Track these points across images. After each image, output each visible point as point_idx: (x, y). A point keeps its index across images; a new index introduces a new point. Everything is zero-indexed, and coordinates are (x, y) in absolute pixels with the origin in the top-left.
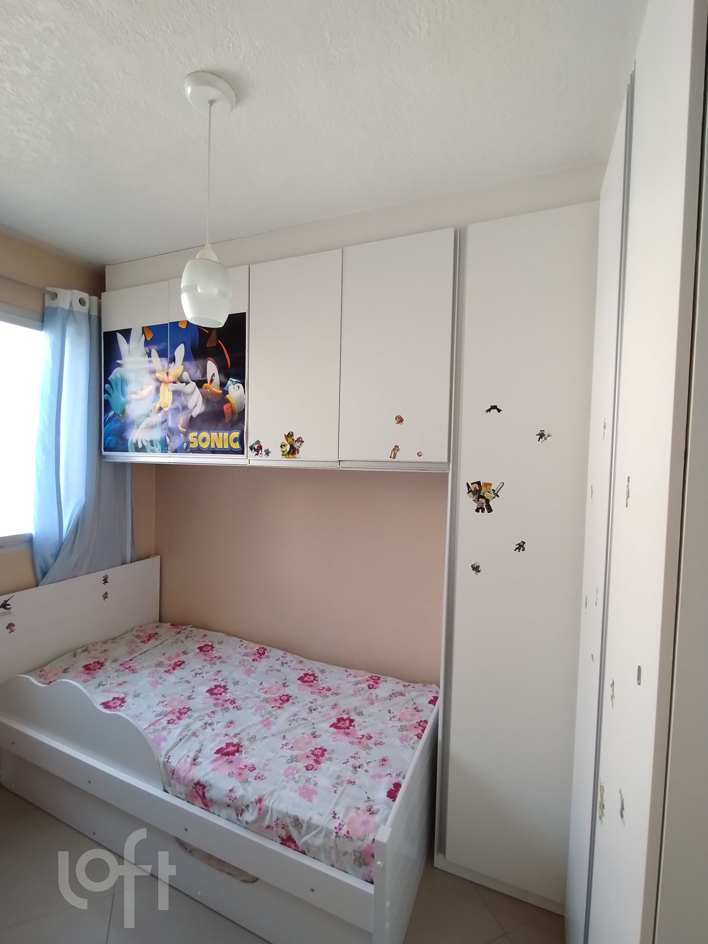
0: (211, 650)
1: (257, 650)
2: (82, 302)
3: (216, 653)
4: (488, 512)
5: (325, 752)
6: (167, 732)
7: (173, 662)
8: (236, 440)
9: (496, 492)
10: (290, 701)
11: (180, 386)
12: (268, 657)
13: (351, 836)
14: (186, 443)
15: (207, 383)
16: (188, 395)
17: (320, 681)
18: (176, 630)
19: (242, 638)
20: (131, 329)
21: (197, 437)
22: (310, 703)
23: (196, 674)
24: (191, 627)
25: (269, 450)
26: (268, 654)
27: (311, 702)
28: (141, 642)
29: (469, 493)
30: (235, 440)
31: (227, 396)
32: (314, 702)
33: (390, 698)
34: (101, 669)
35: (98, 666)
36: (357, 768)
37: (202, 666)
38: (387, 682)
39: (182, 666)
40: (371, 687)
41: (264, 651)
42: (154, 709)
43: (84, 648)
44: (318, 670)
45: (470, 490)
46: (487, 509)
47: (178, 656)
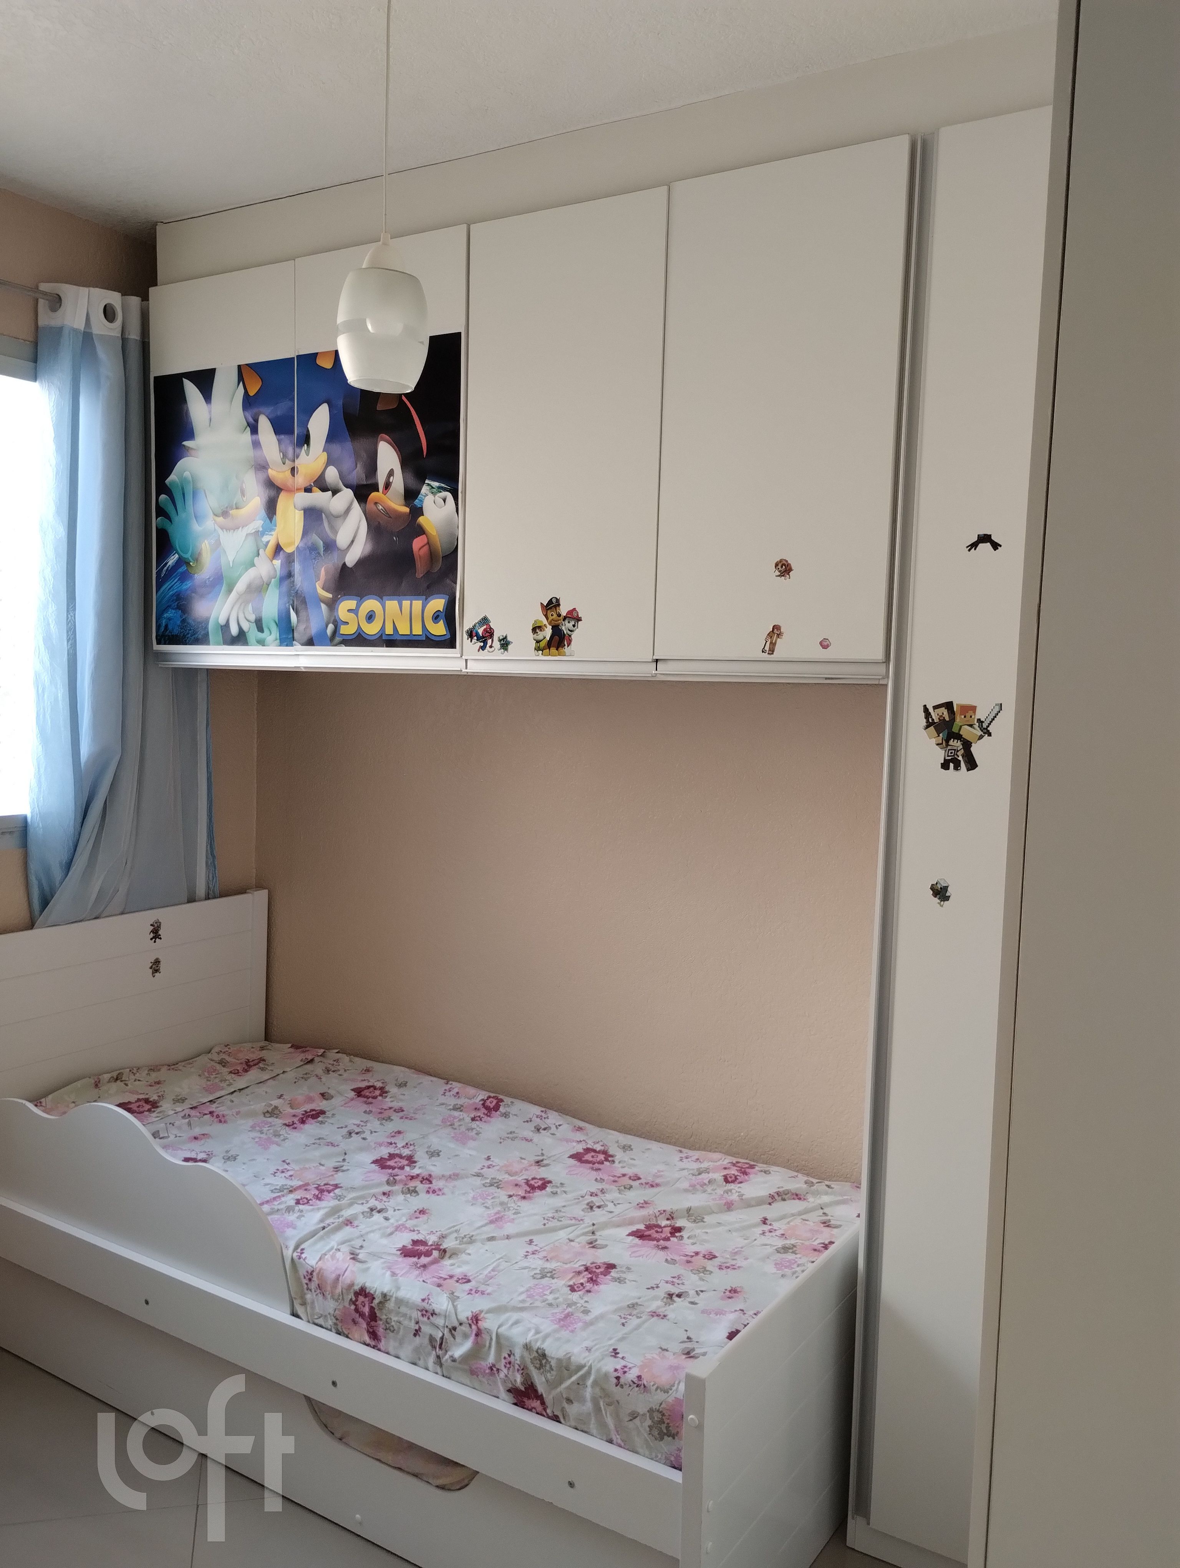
0: (381, 1095)
1: (483, 1100)
2: (109, 313)
3: (392, 1101)
4: (968, 770)
5: (612, 1269)
6: (296, 1215)
7: (300, 1111)
8: (438, 616)
9: (985, 726)
10: (547, 1189)
11: (318, 498)
12: (506, 1115)
13: (646, 1383)
14: (333, 623)
15: (378, 491)
16: (337, 517)
17: (619, 1162)
18: (303, 1056)
19: (447, 1079)
20: (215, 369)
21: (355, 611)
22: (591, 1195)
23: (350, 1133)
24: (337, 1053)
25: (509, 639)
26: (507, 1109)
27: (593, 1193)
28: (231, 1072)
29: (927, 727)
30: (436, 618)
31: (421, 520)
32: (599, 1193)
33: (771, 1201)
34: (154, 1111)
35: (147, 1107)
36: (674, 1296)
37: (361, 1121)
38: (770, 1173)
39: (320, 1119)
40: (730, 1180)
41: (497, 1103)
42: (267, 1181)
43: (115, 1074)
44: (617, 1145)
45: (930, 721)
46: (965, 762)
47: (310, 1099)
